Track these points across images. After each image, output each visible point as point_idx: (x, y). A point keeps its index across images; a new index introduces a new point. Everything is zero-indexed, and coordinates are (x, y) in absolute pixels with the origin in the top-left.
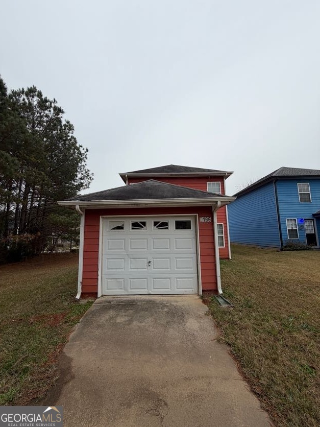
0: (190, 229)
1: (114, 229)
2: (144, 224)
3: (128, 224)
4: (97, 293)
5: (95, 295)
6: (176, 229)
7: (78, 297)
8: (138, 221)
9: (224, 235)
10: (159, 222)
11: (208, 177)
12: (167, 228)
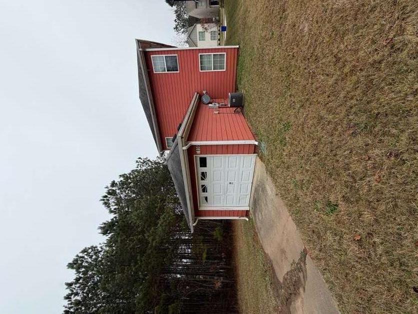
0: (206, 158)
1: (207, 201)
2: (203, 186)
3: (203, 195)
4: (247, 211)
5: (247, 212)
6: (206, 166)
7: (247, 220)
8: (201, 189)
9: (212, 54)
10: (201, 177)
11: (148, 71)
12: (206, 173)
